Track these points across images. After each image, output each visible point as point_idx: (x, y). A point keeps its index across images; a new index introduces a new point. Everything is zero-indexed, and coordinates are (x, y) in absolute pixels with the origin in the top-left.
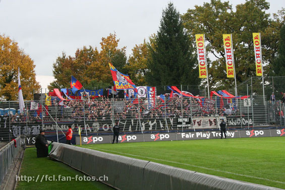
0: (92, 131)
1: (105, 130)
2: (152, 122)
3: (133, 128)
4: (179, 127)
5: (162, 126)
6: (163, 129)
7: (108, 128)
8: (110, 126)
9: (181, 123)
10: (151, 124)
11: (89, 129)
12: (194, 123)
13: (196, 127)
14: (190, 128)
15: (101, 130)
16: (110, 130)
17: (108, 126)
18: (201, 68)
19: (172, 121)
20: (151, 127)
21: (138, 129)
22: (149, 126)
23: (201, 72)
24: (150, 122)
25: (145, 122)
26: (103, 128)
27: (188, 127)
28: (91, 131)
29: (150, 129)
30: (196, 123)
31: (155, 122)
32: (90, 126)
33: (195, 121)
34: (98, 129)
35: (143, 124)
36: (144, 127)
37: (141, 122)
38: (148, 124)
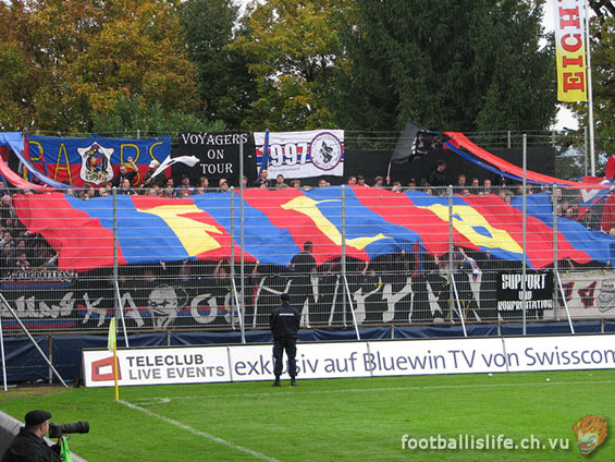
0: (148, 322)
1: (203, 320)
2: (396, 289)
3: (319, 313)
4: (504, 313)
5: (434, 306)
6: (438, 320)
7: (214, 313)
8: (220, 302)
9: (512, 295)
10: (391, 298)
11: (135, 315)
12: (568, 293)
13: (573, 310)
14: (548, 315)
15: (184, 320)
16: (220, 320)
17: (213, 302)
18: (567, 62)
19: (476, 287)
20: (391, 308)
21: (338, 317)
22: (385, 307)
23: (566, 75)
24: (388, 288)
25: (365, 290)
26: (195, 313)
27: (541, 311)
28: (140, 323)
29: (388, 316)
30: (575, 294)
31: (408, 289)
32: (138, 303)
33: (569, 286)
34: (173, 315)
35: (360, 297)
36: (361, 309)
37: (353, 290)
38: (379, 296)
